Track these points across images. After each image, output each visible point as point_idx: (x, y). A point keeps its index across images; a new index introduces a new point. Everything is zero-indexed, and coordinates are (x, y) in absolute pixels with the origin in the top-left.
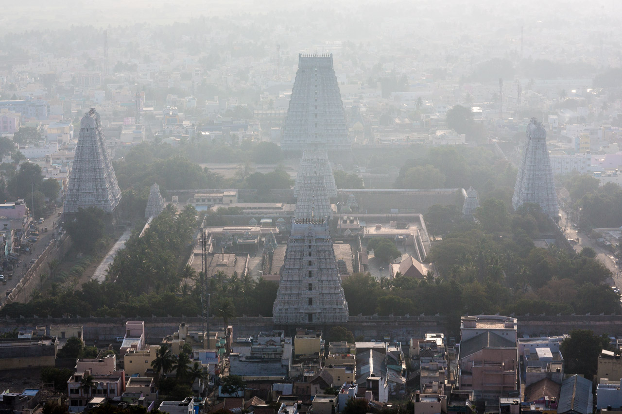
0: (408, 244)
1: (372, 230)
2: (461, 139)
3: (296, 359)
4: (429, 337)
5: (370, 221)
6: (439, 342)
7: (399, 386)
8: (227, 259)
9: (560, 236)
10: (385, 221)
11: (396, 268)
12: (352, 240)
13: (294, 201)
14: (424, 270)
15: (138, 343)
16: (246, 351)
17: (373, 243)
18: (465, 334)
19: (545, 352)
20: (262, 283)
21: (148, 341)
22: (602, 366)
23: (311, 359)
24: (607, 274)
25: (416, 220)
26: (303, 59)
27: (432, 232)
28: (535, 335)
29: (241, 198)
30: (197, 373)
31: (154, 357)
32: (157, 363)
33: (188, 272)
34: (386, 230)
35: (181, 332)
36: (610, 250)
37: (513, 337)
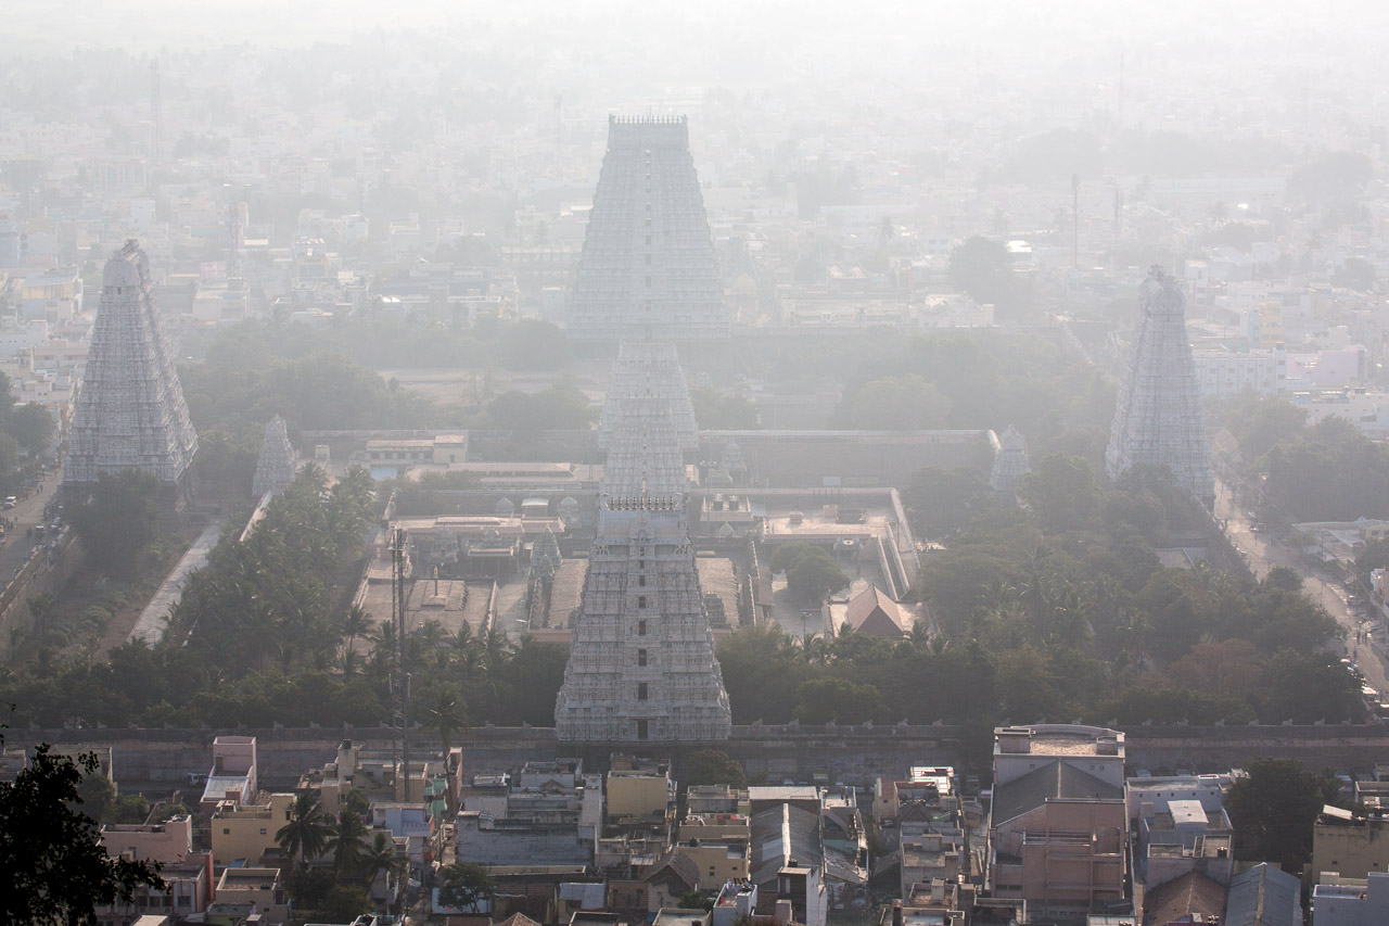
0: (866, 558)
1: (781, 526)
2: (982, 316)
3: (612, 824)
4: (918, 774)
5: (775, 505)
6: (943, 785)
7: (852, 889)
8: (446, 591)
9: (1216, 541)
10: (811, 505)
11: (839, 615)
12: (737, 548)
13: (601, 458)
14: (904, 618)
15: (243, 787)
16: (496, 807)
17: (782, 554)
18: (1003, 769)
19: (1188, 811)
20: (530, 649)
21: (266, 784)
22: (1323, 843)
23: (646, 826)
24: (1330, 628)
25: (884, 503)
26: (617, 128)
27: (921, 530)
28: (1165, 771)
29: (476, 450)
30: (383, 859)
31: (281, 822)
32: (289, 835)
33: (357, 624)
34: (813, 526)
35: (343, 762)
36: (1333, 572)
37: (1115, 774)
